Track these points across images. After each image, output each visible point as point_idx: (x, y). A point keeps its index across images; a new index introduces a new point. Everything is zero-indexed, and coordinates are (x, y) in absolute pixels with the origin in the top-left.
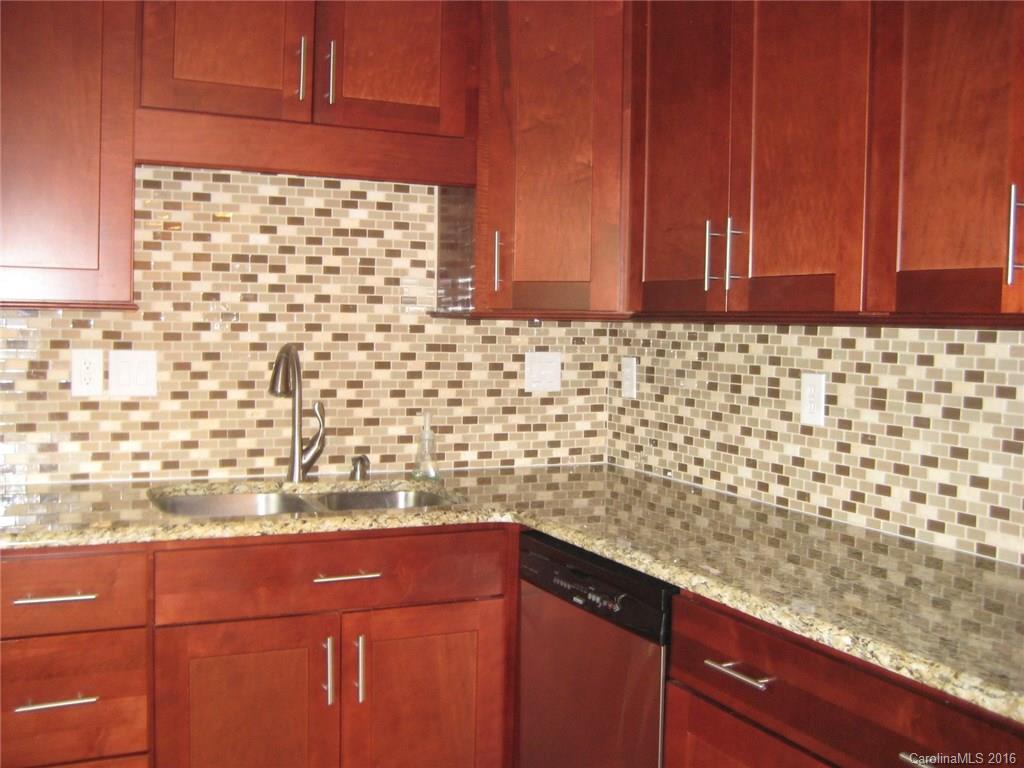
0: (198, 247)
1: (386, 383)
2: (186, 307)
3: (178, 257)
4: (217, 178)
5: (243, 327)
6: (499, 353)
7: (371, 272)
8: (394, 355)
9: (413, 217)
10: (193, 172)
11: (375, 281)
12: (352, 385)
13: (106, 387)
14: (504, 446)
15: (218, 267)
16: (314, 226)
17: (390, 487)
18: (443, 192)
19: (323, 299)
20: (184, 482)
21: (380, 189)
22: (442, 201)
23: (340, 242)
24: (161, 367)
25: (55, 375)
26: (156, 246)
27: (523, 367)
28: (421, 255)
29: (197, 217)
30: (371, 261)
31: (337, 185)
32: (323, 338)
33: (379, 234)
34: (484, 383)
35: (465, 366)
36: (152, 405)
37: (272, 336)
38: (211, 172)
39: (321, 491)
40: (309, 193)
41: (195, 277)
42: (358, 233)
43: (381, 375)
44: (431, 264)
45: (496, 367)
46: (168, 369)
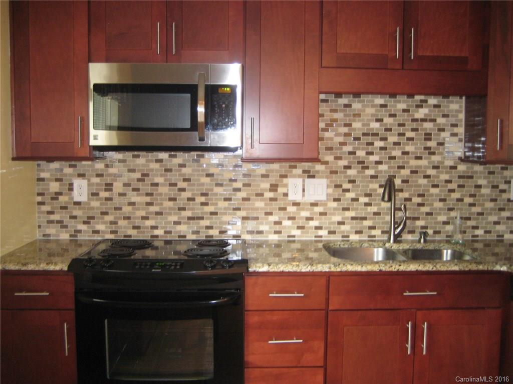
0: (346, 130)
1: (437, 195)
2: (340, 158)
3: (337, 135)
5: (367, 168)
6: (496, 179)
7: (430, 139)
8: (441, 181)
9: (452, 111)
10: (343, 95)
11: (432, 144)
12: (420, 195)
13: (303, 195)
14: (498, 227)
15: (356, 139)
16: (401, 118)
17: (439, 247)
18: (467, 99)
19: (405, 153)
20: (337, 241)
21: (435, 98)
22: (467, 102)
23: (414, 125)
24: (328, 187)
25: (281, 190)
26: (327, 130)
27: (510, 187)
28: (456, 130)
29: (345, 115)
30: (430, 134)
31: (413, 97)
32: (405, 172)
33: (434, 120)
34: (488, 195)
35: (480, 187)
36: (324, 204)
37: (381, 172)
39: (404, 248)
40: (399, 102)
41: (344, 144)
42: (423, 120)
43: (435, 191)
44: (462, 134)
45: (495, 187)
46: (332, 187)
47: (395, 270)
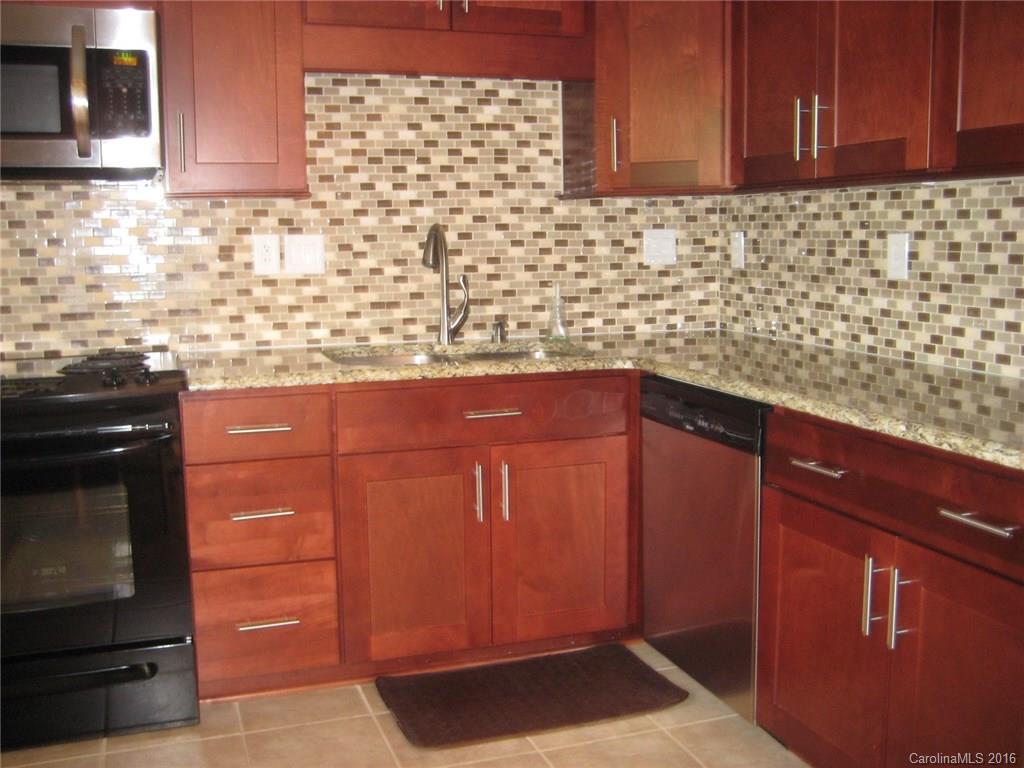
0: (355, 144)
1: (520, 259)
2: (346, 196)
3: (340, 153)
4: (370, 83)
5: (396, 212)
6: (619, 230)
7: (504, 161)
8: (527, 234)
9: (540, 111)
10: (349, 78)
11: (508, 169)
12: (491, 260)
13: (282, 266)
14: (625, 313)
15: (372, 160)
16: (454, 122)
17: (527, 348)
18: (565, 88)
19: (463, 185)
20: (349, 347)
21: (511, 86)
22: (565, 96)
23: (477, 135)
24: (327, 248)
25: (239, 257)
26: (321, 144)
27: (641, 243)
28: (548, 144)
29: (353, 117)
30: (504, 152)
31: (471, 85)
32: (464, 220)
33: (509, 127)
34: (607, 258)
35: (590, 243)
36: (321, 282)
37: (421, 219)
38: (364, 78)
39: (468, 352)
40: (449, 93)
41: (354, 169)
42: (492, 126)
43: (516, 252)
44: (557, 152)
45: (617, 243)
46: (333, 250)
47: (450, 376)
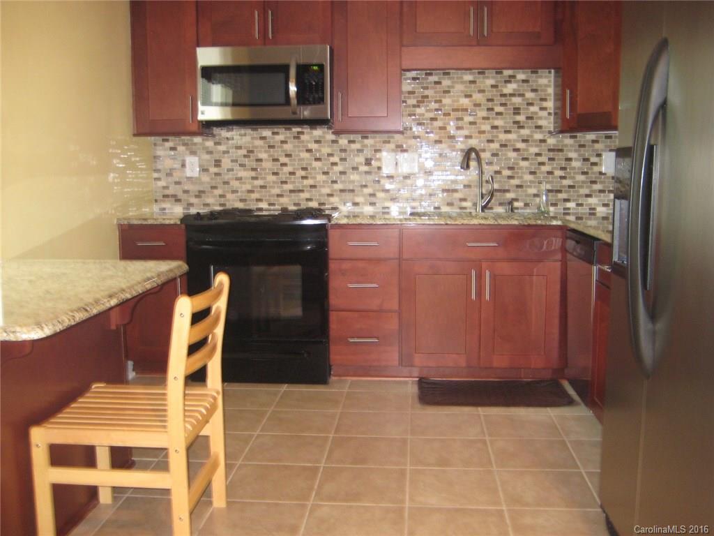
0: (437, 106)
1: (527, 168)
2: (431, 133)
3: (427, 111)
4: (444, 74)
6: (587, 152)
7: (519, 114)
8: (531, 154)
9: (541, 86)
10: (433, 72)
11: (521, 118)
12: (510, 168)
13: (396, 169)
14: (590, 200)
15: (445, 115)
16: (490, 93)
18: (556, 72)
19: (494, 127)
20: (429, 212)
21: (523, 73)
22: (555, 76)
23: (503, 100)
25: (375, 164)
26: (418, 106)
27: (601, 160)
28: (545, 104)
29: (436, 92)
30: (519, 109)
31: (501, 73)
32: (495, 146)
33: (522, 95)
34: (579, 169)
35: (569, 160)
36: (416, 178)
38: (441, 72)
40: (488, 78)
41: (435, 119)
42: (512, 95)
43: (525, 164)
44: (550, 108)
45: (586, 160)
